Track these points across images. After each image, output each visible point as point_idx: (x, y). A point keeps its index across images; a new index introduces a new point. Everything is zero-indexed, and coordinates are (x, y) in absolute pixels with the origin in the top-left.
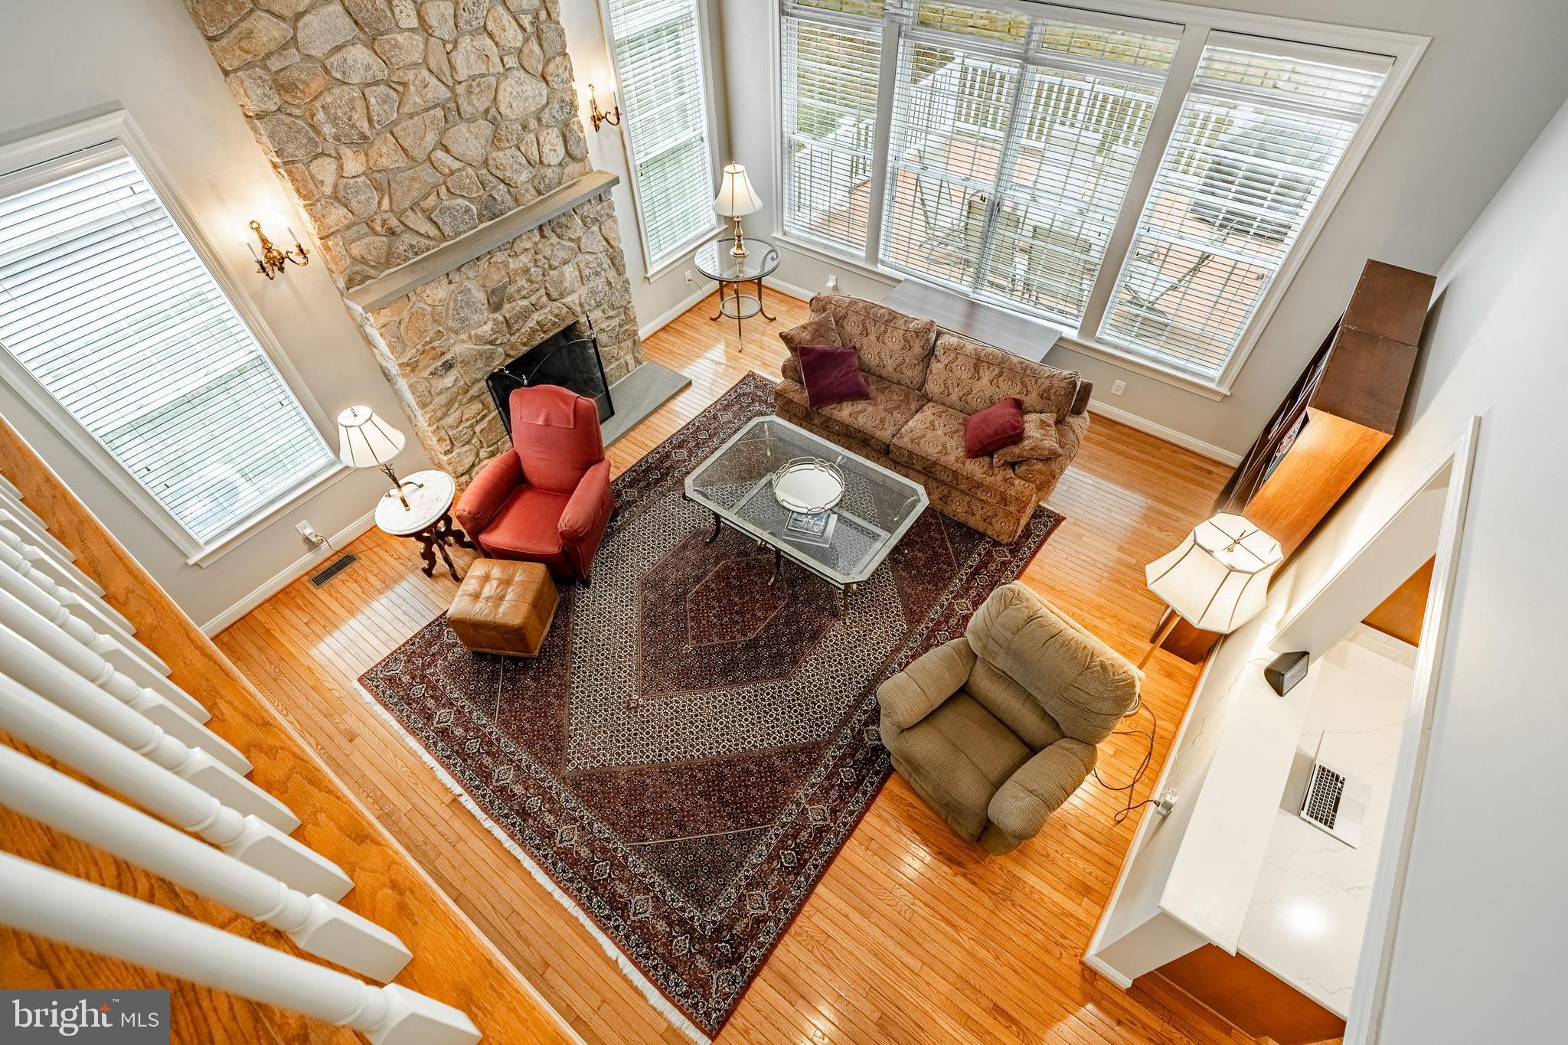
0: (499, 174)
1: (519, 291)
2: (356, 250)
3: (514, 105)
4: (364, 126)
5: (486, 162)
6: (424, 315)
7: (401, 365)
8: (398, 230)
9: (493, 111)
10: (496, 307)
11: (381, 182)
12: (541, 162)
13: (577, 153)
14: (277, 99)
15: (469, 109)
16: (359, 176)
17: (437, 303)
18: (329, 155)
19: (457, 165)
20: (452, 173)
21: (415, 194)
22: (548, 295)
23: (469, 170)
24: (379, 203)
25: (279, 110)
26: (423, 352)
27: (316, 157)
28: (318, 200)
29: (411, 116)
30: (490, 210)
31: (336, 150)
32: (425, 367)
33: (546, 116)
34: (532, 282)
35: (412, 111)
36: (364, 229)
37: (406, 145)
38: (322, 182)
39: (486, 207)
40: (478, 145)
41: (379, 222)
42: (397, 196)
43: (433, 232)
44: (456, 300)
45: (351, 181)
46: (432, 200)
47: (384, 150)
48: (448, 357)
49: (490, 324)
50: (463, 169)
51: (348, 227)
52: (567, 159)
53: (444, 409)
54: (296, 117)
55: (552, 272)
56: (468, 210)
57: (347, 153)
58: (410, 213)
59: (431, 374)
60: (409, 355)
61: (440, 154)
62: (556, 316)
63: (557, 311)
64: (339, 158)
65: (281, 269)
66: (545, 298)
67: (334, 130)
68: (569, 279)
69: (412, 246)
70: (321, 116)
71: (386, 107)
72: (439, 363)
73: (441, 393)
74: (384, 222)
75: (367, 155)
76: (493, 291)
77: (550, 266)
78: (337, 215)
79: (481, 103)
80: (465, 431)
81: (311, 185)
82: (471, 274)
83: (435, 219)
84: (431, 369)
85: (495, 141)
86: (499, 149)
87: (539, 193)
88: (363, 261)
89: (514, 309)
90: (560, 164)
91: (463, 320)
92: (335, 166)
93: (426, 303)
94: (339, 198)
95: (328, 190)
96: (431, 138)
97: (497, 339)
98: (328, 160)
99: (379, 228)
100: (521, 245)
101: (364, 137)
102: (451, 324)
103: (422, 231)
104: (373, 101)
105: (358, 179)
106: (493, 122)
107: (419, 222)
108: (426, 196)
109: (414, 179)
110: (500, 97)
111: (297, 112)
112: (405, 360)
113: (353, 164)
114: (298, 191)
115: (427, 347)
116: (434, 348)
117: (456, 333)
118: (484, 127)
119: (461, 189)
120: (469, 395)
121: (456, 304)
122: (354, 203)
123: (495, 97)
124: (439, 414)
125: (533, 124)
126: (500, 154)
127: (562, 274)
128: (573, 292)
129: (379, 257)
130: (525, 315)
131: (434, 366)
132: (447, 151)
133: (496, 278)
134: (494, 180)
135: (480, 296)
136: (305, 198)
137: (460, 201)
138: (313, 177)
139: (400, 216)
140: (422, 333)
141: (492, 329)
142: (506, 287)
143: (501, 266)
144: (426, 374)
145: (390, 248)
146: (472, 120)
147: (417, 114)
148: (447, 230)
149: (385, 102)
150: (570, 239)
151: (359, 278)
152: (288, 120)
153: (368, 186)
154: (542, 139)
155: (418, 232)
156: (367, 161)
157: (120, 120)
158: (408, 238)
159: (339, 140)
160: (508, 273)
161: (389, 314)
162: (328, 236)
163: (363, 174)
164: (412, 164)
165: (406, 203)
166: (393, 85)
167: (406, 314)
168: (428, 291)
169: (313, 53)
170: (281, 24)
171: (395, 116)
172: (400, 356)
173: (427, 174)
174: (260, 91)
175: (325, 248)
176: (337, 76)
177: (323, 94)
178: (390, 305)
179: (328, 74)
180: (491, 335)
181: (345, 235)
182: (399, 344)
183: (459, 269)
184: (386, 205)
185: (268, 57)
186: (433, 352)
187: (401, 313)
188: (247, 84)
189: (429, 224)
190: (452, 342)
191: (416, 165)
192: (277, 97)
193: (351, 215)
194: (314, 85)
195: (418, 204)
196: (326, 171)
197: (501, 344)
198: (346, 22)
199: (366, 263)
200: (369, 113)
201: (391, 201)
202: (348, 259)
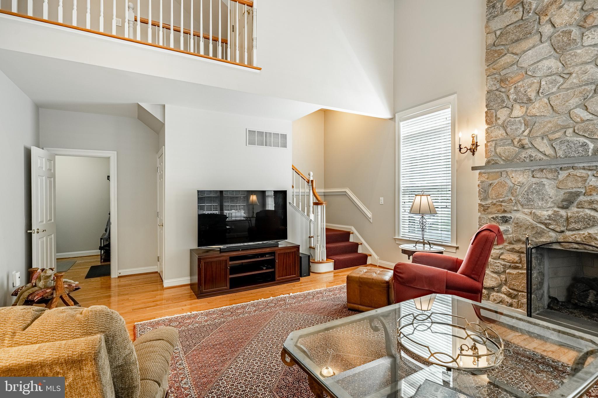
1: (591, 203)
2: (499, 150)
4: (533, 95)
6: (506, 186)
7: (480, 205)
8: (526, 146)
11: (529, 121)
16: (519, 117)
17: (516, 183)
18: (508, 108)
19: (590, 117)
20: (583, 121)
21: (546, 129)
25: (497, 90)
26: (494, 204)
27: (501, 108)
28: (494, 126)
29: (567, 89)
31: (512, 105)
32: (491, 213)
35: (569, 87)
36: (509, 142)
37: (554, 104)
38: (499, 118)
41: (518, 139)
42: (536, 128)
43: (549, 151)
44: (530, 187)
45: (513, 119)
46: (558, 135)
47: (537, 106)
48: (508, 215)
49: (550, 212)
50: (593, 119)
51: (502, 140)
54: (503, 92)
56: (584, 145)
57: (517, 106)
58: (539, 140)
59: (493, 218)
60: (487, 202)
61: (578, 111)
64: (512, 109)
65: (473, 154)
67: (516, 97)
69: (531, 156)
70: (512, 91)
71: (550, 86)
72: (500, 215)
74: (520, 140)
75: (527, 109)
76: (565, 194)
78: (500, 133)
80: (499, 265)
81: (494, 119)
82: (550, 176)
83: (554, 146)
84: (494, 216)
89: (579, 212)
91: (529, 200)
92: (509, 113)
93: (511, 181)
94: (504, 127)
95: (500, 122)
96: (574, 101)
97: (550, 224)
98: (506, 109)
99: (516, 143)
101: (530, 100)
102: (520, 198)
103: (541, 150)
104: (543, 83)
105: (517, 119)
107: (542, 145)
108: (554, 132)
109: (550, 122)
111: (503, 90)
112: (483, 203)
113: (518, 111)
114: (487, 121)
115: (498, 203)
116: (501, 206)
117: (522, 206)
119: (585, 131)
120: (512, 246)
121: (529, 189)
122: (508, 130)
129: (508, 156)
130: (590, 222)
131: (497, 215)
132: (586, 108)
133: (573, 187)
135: (552, 192)
136: (488, 124)
137: (582, 139)
138: (496, 116)
139: (532, 139)
140: (500, 195)
141: (549, 216)
142: (579, 196)
143: (579, 179)
144: (491, 216)
145: (519, 153)
148: (560, 153)
149: (552, 83)
151: (493, 162)
152: (497, 93)
153: (521, 123)
155: (539, 150)
156: (526, 112)
157: (453, 97)
158: (530, 152)
159: (516, 101)
160: (585, 187)
161: (486, 177)
162: (490, 141)
163: (521, 117)
164: (554, 114)
165: (539, 134)
166: (562, 75)
167: (496, 181)
168: (513, 175)
169: (523, 66)
170: (515, 57)
171: (554, 90)
172: (481, 200)
173: (562, 120)
174: (492, 83)
175: (486, 146)
176: (530, 73)
177: (519, 82)
178: (489, 173)
179: (526, 74)
180: (546, 219)
181: (498, 142)
182: (484, 193)
183: (542, 170)
184: (526, 133)
185: (503, 70)
186: (499, 208)
187: (493, 180)
188: (489, 80)
189: (549, 147)
190: (515, 208)
191: (557, 115)
192: (498, 85)
193: (505, 134)
194: (516, 79)
195: (547, 136)
196: (503, 114)
197: (553, 230)
198: (550, 48)
199: (500, 157)
200: (539, 90)
201: (530, 131)
202: (493, 153)
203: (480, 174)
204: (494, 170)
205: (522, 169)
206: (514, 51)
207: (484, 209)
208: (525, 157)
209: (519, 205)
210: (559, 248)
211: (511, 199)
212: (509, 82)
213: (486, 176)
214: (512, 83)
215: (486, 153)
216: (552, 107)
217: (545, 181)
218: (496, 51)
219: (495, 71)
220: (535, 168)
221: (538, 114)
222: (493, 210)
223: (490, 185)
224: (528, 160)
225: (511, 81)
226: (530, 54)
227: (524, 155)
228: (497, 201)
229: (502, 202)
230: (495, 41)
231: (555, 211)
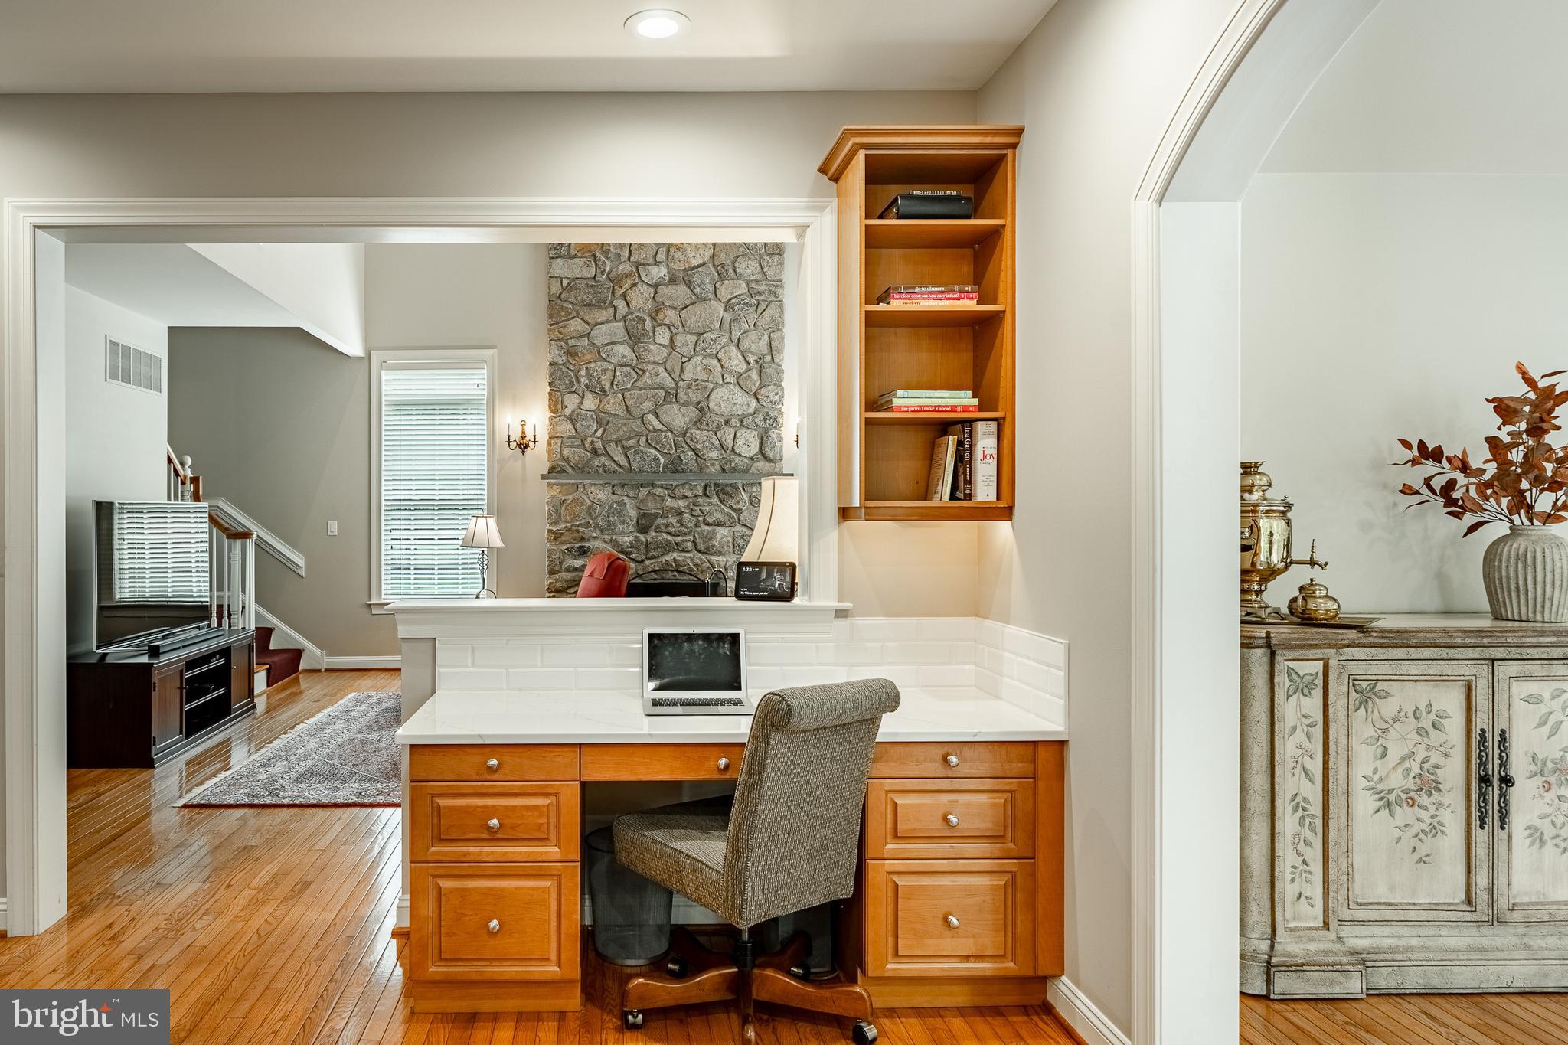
0: (692, 444)
1: (667, 525)
2: (566, 452)
3: (722, 406)
4: (607, 386)
5: (684, 434)
6: (583, 505)
7: (550, 531)
8: (600, 452)
9: (703, 404)
10: (643, 530)
11: (602, 419)
12: (733, 450)
13: (771, 454)
14: (564, 358)
15: (684, 397)
16: (590, 411)
17: (595, 501)
18: (578, 394)
19: (660, 427)
20: (655, 431)
21: (620, 433)
22: (694, 542)
23: (669, 434)
24: (596, 431)
25: (563, 364)
26: (569, 530)
27: (569, 393)
28: (559, 416)
29: (641, 389)
30: (675, 467)
31: (583, 394)
32: (565, 543)
33: (748, 421)
34: (682, 525)
35: (642, 386)
36: (579, 442)
37: (627, 403)
38: (566, 406)
39: (672, 463)
40: (683, 421)
41: (589, 441)
42: (610, 430)
43: (624, 462)
44: (611, 506)
45: (584, 412)
46: (632, 442)
47: (612, 401)
48: (587, 545)
49: (631, 539)
50: (665, 432)
51: (569, 438)
52: (760, 456)
53: (565, 585)
54: (571, 370)
55: (704, 527)
56: (656, 459)
57: (589, 396)
58: (613, 445)
59: (567, 549)
60: (559, 527)
61: (651, 417)
62: (696, 565)
63: (698, 561)
64: (583, 398)
65: (523, 452)
66: (689, 545)
67: (587, 381)
68: (719, 539)
69: (604, 466)
70: (583, 372)
71: (625, 379)
72: (577, 545)
73: (568, 570)
74: (592, 443)
75: (600, 401)
76: (644, 515)
77: (704, 520)
78: (566, 428)
79: (694, 396)
81: (559, 406)
82: (631, 493)
83: (628, 455)
84: (569, 546)
85: (697, 423)
86: (699, 429)
87: (724, 471)
88: (567, 460)
89: (657, 537)
90: (752, 459)
91: (610, 523)
92: (578, 401)
93: (588, 498)
94: (572, 419)
95: (567, 412)
96: (648, 406)
97: (631, 553)
98: (576, 395)
99: (587, 445)
100: (682, 491)
101: (603, 390)
102: (599, 520)
103: (616, 459)
104: (618, 373)
105: (588, 412)
106: (701, 410)
107: (616, 452)
108: (628, 439)
109: (625, 425)
110: (712, 397)
111: (572, 367)
112: (554, 529)
113: (590, 403)
114: (550, 406)
115: (573, 528)
116: (578, 531)
117: (602, 531)
118: (693, 412)
119: (657, 443)
121: (609, 509)
122: (579, 425)
123: (708, 396)
124: (559, 585)
125: (735, 422)
126: (698, 432)
127: (714, 533)
128: (721, 554)
129: (578, 463)
130: (666, 548)
131: (573, 545)
132: (657, 417)
133: (651, 507)
134: (687, 448)
135: (632, 513)
136: (552, 411)
137: (654, 451)
138: (562, 402)
139: (606, 443)
140: (575, 517)
141: (631, 543)
142: (657, 518)
143: (658, 498)
144: (564, 547)
145: (590, 460)
146: (686, 404)
147: (645, 389)
148: (635, 466)
149: (626, 376)
150: (731, 507)
151: (559, 469)
152: (564, 369)
153: (593, 419)
154: (738, 434)
155: (613, 458)
156: (599, 405)
157: (491, 353)
158: (604, 460)
159: (588, 388)
160: (663, 508)
161: (558, 491)
162: (554, 438)
163: (593, 411)
164: (628, 416)
165: (613, 438)
166: (636, 369)
167: (571, 498)
168: (592, 489)
169: (596, 342)
170: (586, 326)
171: (629, 386)
172: (551, 524)
173: (636, 425)
174: (557, 352)
175: (549, 444)
176: (604, 356)
177: (591, 362)
178: (562, 485)
179: (599, 354)
180: (628, 547)
181: (564, 441)
182: (555, 516)
183: (623, 486)
184: (599, 433)
185: (571, 338)
186: (576, 534)
187: (567, 495)
188: (552, 347)
189: (623, 457)
190: (595, 535)
191: (631, 417)
192: (565, 358)
193: (574, 431)
194: (588, 357)
195: (621, 441)
196: (571, 401)
197: (634, 560)
198: (623, 332)
199: (568, 464)
200: (613, 380)
201: (603, 432)
202: (559, 456)
203: (549, 484)
204: (568, 481)
205: (601, 482)
206: (586, 318)
207: (556, 536)
208: (598, 466)
209: (598, 531)
210: (639, 581)
211: (589, 522)
212: (579, 358)
213: (558, 489)
214: (583, 361)
215: (549, 455)
216: (626, 406)
217: (626, 500)
218: (563, 308)
219: (561, 337)
220: (616, 482)
221: (612, 412)
222: (567, 539)
223: (563, 501)
224: (601, 471)
225: (582, 358)
226: (604, 329)
227: (596, 464)
228: (572, 526)
229: (578, 526)
230: (561, 293)
231: (636, 536)
